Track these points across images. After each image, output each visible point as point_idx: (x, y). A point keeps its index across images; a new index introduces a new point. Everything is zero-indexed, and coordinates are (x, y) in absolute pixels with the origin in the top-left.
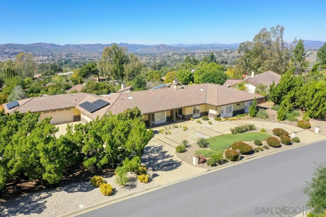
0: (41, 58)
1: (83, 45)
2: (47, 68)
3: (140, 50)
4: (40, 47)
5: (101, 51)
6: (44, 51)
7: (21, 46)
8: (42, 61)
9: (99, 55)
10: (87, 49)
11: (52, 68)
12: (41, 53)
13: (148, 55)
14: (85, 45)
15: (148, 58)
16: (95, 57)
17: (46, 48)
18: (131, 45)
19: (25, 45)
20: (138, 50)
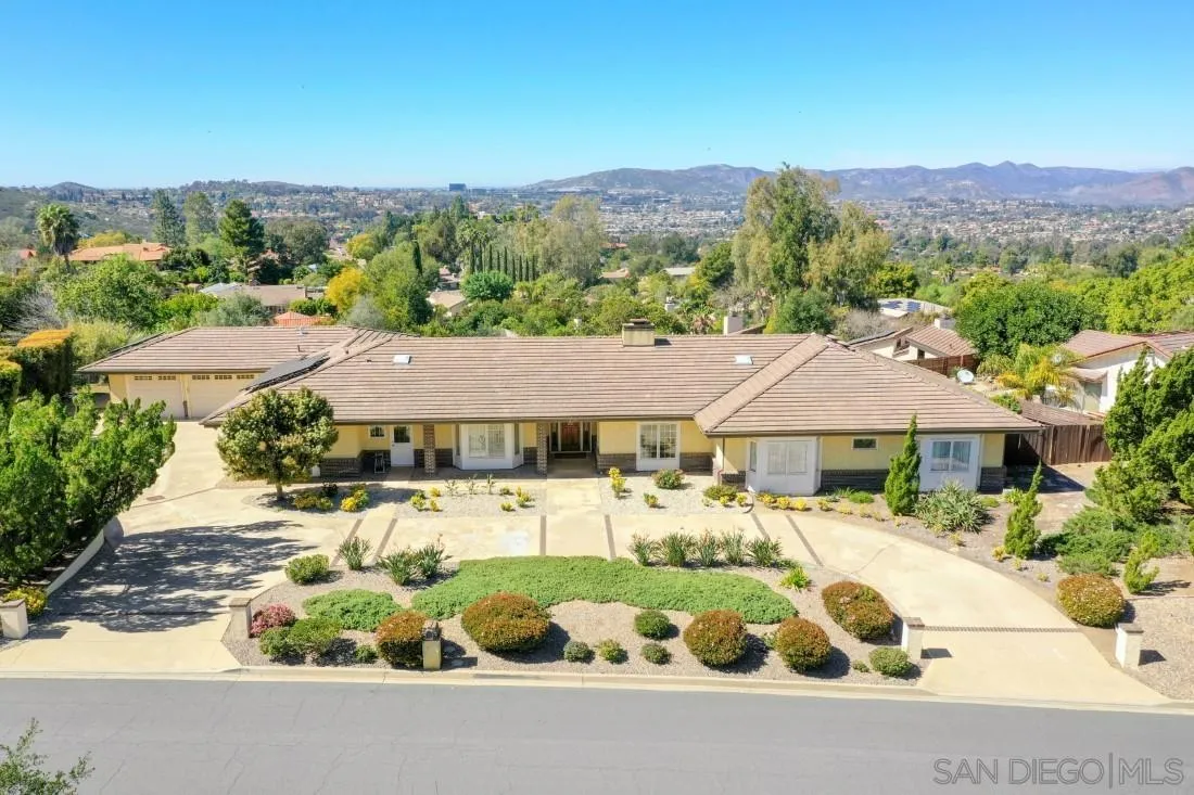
0: (704, 215)
1: (854, 173)
2: (654, 248)
3: (1081, 193)
4: (710, 179)
5: (916, 195)
6: (720, 194)
7: (657, 176)
9: (904, 210)
10: (865, 186)
11: (668, 251)
12: (710, 199)
13: (1111, 211)
14: (863, 173)
15: (1106, 226)
16: (887, 217)
17: (731, 181)
18: (1047, 174)
19: (667, 174)
20: (1076, 190)
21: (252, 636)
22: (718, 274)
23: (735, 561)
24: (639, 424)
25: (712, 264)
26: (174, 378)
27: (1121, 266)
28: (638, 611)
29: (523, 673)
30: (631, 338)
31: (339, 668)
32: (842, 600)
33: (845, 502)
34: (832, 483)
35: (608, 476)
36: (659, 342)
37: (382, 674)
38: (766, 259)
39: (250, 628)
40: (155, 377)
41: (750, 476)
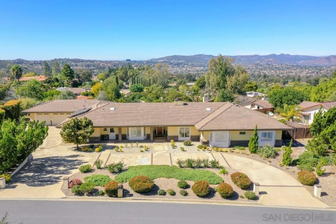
0: (197, 68)
1: (239, 57)
2: (183, 78)
3: (303, 62)
4: (199, 58)
5: (257, 63)
6: (202, 62)
7: (184, 57)
8: (198, 71)
9: (253, 67)
10: (243, 60)
11: (187, 78)
12: (199, 64)
13: (311, 67)
14: (242, 57)
15: (310, 71)
16: (249, 69)
17: (205, 59)
18: (293, 57)
19: (187, 57)
20: (302, 62)
21: (69, 188)
22: (201, 85)
23: (206, 166)
24: (179, 127)
25: (200, 82)
26: (48, 114)
27: (314, 83)
28: (179, 181)
29: (146, 198)
30: (177, 103)
31: (94, 197)
32: (236, 178)
33: (237, 150)
34: (233, 144)
35: (170, 142)
36: (185, 104)
37: (106, 199)
38: (215, 81)
39: (69, 185)
40: (43, 114)
41: (210, 142)
